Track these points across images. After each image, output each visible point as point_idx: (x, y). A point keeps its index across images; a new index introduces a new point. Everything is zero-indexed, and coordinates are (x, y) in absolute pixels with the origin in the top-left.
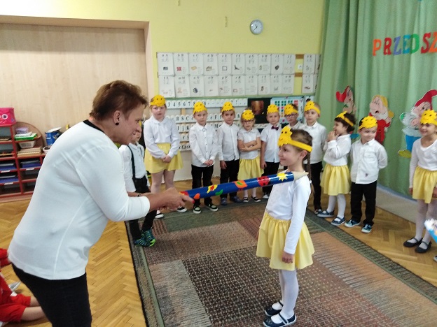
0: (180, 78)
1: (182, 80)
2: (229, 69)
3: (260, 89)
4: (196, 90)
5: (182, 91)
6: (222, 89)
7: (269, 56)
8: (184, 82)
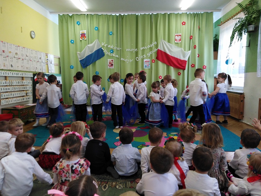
0: (4, 57)
1: (5, 59)
2: (24, 56)
3: (36, 69)
4: (12, 66)
5: (6, 65)
6: (22, 66)
7: (37, 52)
8: (6, 60)
